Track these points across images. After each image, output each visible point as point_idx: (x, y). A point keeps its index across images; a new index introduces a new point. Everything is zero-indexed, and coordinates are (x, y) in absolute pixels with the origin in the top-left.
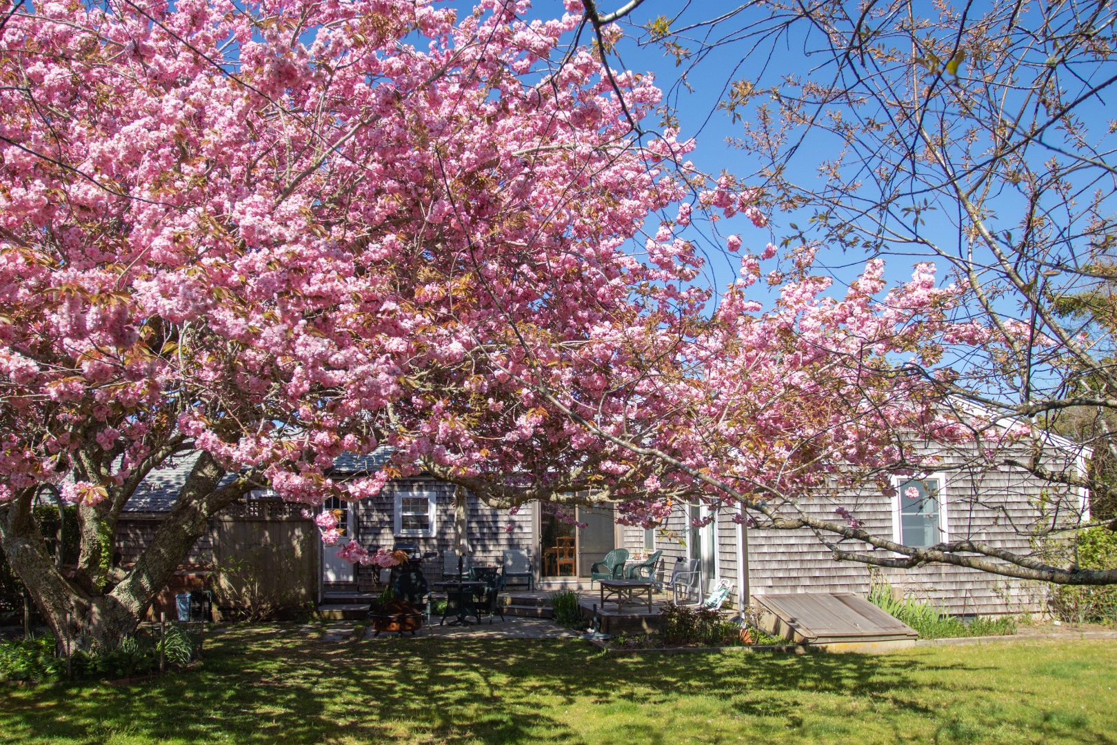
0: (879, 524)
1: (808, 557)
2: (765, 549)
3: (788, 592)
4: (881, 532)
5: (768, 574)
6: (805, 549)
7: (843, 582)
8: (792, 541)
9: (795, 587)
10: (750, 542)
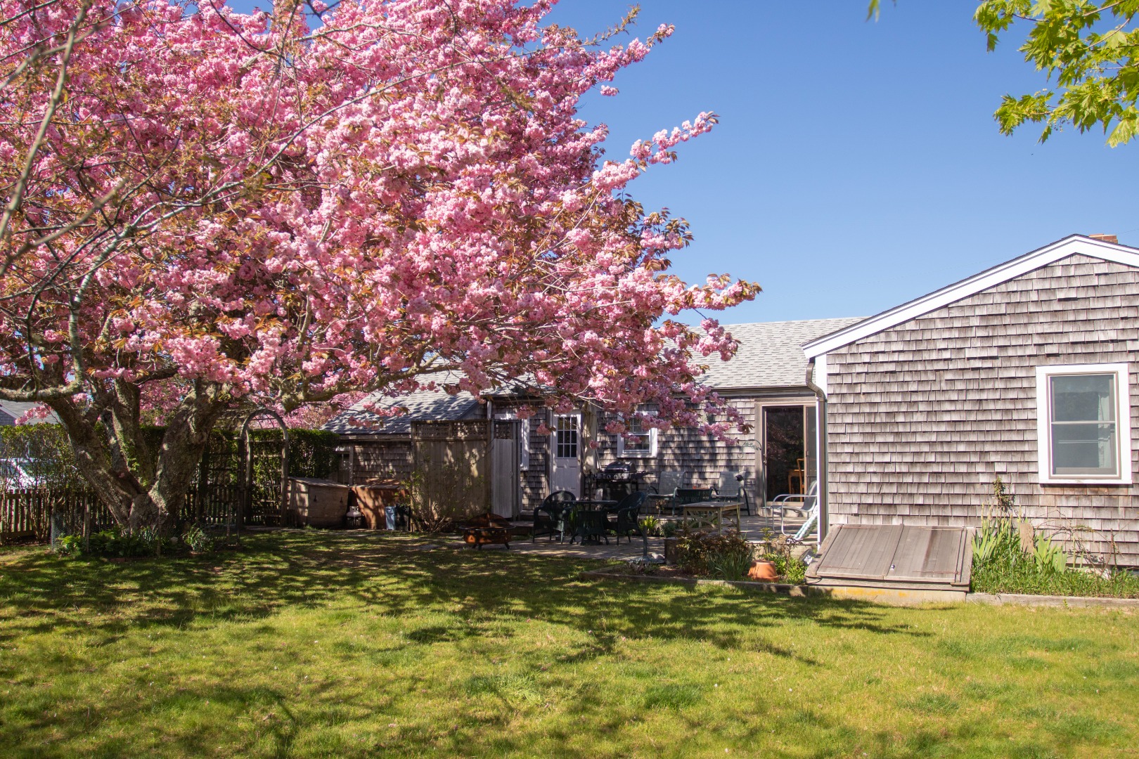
0: (1015, 437)
1: (909, 479)
2: (850, 469)
3: (879, 522)
4: (1019, 448)
5: (856, 499)
6: (904, 469)
7: (957, 512)
8: (887, 459)
9: (890, 516)
10: (831, 459)
